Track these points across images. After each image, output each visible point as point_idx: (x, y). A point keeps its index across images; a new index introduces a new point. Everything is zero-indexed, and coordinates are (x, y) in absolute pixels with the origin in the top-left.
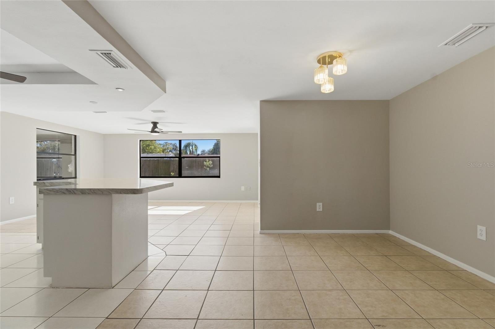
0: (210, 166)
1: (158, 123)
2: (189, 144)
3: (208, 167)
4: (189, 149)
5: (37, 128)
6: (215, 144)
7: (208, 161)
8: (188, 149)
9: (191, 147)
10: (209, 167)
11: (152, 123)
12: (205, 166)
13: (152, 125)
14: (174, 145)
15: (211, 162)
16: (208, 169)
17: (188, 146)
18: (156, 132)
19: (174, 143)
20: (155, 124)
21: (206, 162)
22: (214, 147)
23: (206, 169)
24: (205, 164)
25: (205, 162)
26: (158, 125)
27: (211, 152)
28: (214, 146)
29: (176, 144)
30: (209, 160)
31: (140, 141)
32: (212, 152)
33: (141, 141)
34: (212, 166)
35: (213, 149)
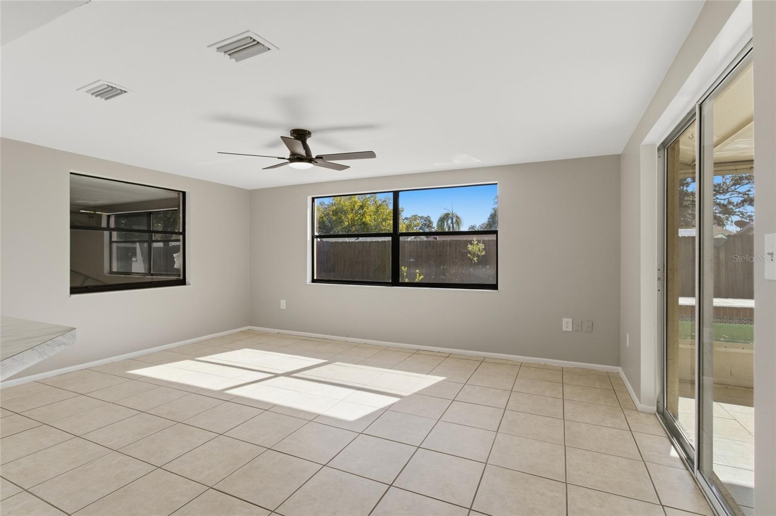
0: (479, 253)
2: (448, 216)
3: (474, 254)
4: (447, 224)
5: (71, 173)
6: (491, 215)
7: (476, 243)
8: (445, 223)
9: (450, 222)
12: (470, 252)
14: (427, 218)
15: (482, 246)
17: (446, 218)
19: (426, 216)
21: (471, 244)
22: (489, 221)
24: (470, 249)
25: (469, 246)
28: (489, 219)
29: (430, 218)
30: (479, 242)
31: (313, 199)
33: (316, 200)
34: (484, 253)
35: (487, 225)
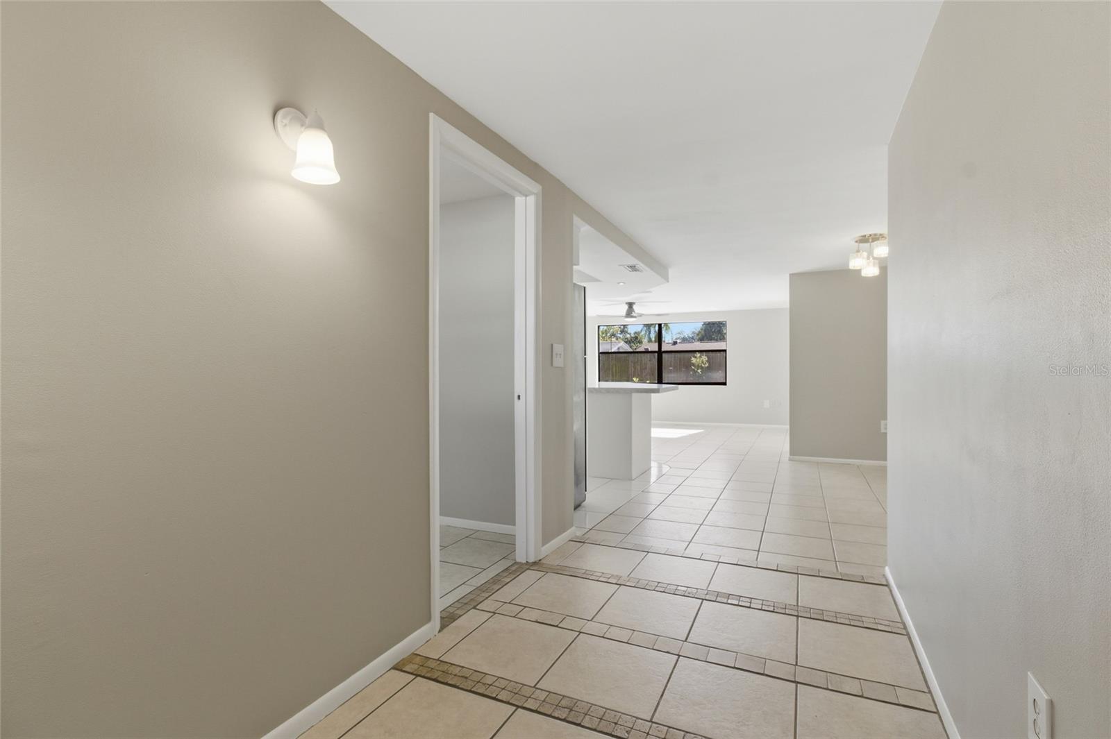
0: (703, 366)
1: (634, 303)
3: (699, 367)
7: (698, 356)
10: (702, 368)
11: (626, 303)
12: (694, 365)
13: (626, 307)
15: (706, 360)
16: (699, 371)
18: (632, 317)
20: (631, 305)
21: (695, 357)
23: (695, 372)
24: (694, 362)
25: (693, 359)
26: (634, 307)
27: (698, 335)
30: (702, 355)
32: (700, 336)
34: (707, 365)
35: (701, 329)
